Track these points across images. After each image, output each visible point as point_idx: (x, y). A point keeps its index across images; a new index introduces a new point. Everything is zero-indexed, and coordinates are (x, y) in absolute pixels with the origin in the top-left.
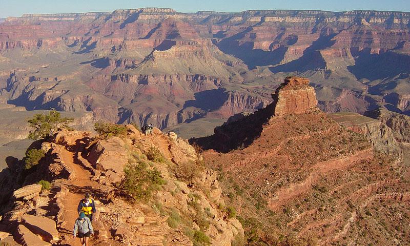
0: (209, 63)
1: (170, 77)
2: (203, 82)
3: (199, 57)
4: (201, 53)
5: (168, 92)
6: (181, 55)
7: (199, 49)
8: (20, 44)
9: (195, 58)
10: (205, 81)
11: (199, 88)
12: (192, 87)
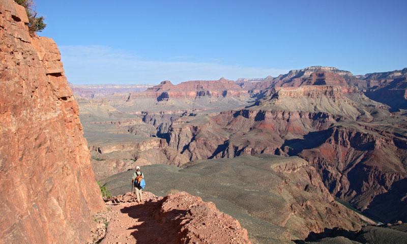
0: (339, 102)
1: (289, 113)
2: (325, 120)
3: (329, 97)
4: (331, 93)
5: (283, 127)
6: (309, 95)
7: (329, 89)
8: (208, 93)
9: (324, 97)
10: (327, 119)
11: (320, 126)
12: (313, 125)
